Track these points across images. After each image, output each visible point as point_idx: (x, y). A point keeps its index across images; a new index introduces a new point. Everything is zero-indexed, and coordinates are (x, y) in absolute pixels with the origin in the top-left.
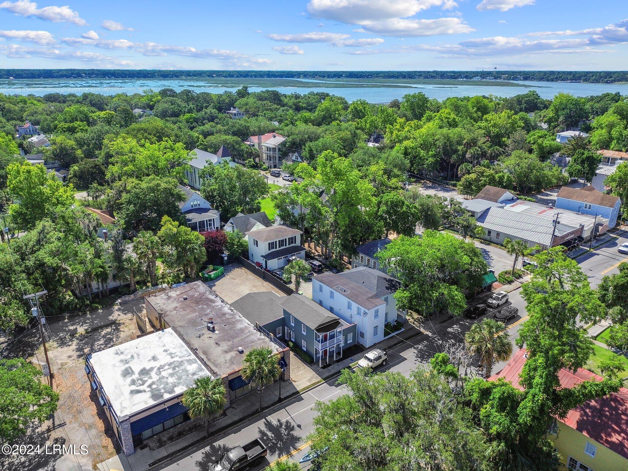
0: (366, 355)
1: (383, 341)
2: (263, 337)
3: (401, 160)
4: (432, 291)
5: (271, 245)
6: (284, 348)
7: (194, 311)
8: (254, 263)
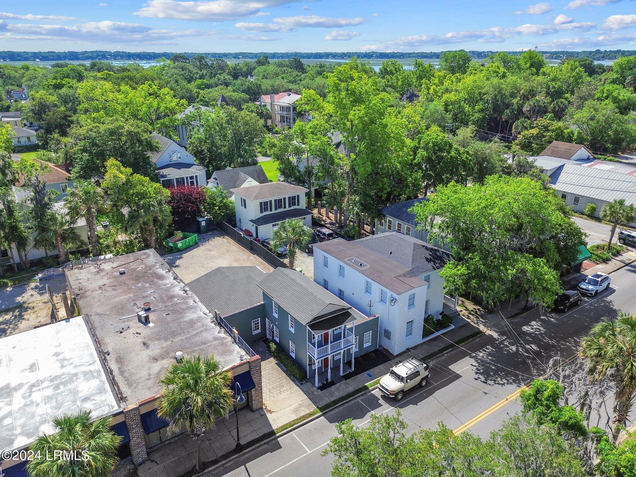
0: (395, 369)
1: (421, 344)
2: (223, 335)
3: (441, 113)
4: (504, 265)
5: (264, 206)
6: (253, 355)
7: (130, 290)
8: (242, 230)
